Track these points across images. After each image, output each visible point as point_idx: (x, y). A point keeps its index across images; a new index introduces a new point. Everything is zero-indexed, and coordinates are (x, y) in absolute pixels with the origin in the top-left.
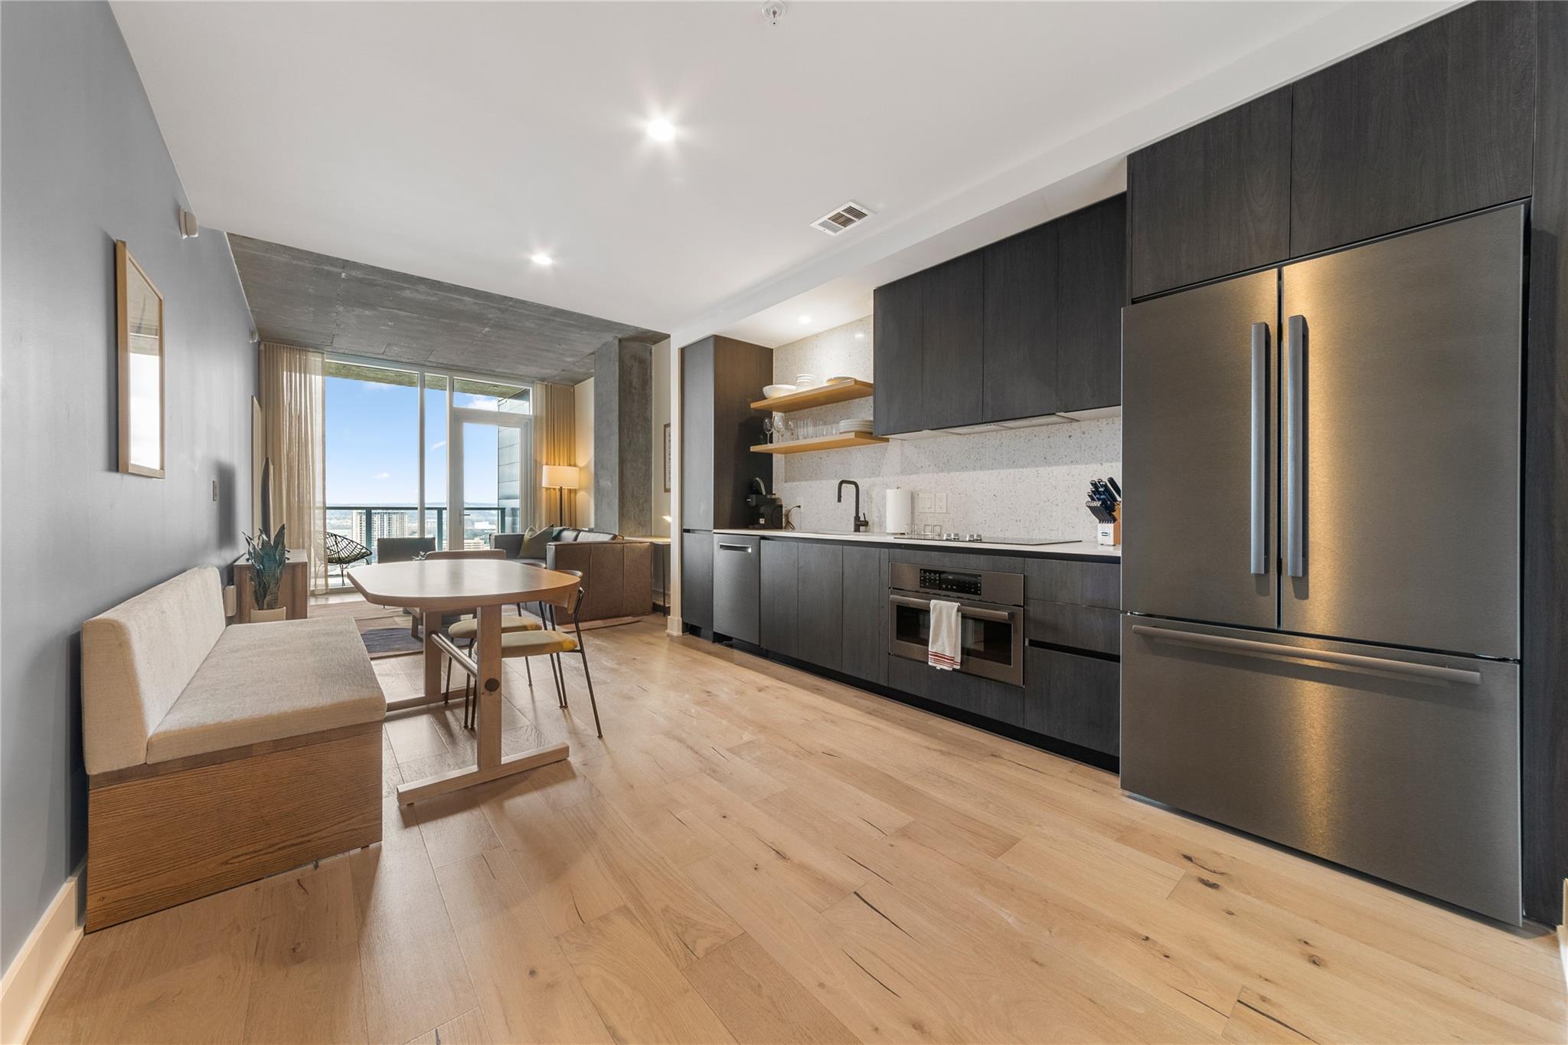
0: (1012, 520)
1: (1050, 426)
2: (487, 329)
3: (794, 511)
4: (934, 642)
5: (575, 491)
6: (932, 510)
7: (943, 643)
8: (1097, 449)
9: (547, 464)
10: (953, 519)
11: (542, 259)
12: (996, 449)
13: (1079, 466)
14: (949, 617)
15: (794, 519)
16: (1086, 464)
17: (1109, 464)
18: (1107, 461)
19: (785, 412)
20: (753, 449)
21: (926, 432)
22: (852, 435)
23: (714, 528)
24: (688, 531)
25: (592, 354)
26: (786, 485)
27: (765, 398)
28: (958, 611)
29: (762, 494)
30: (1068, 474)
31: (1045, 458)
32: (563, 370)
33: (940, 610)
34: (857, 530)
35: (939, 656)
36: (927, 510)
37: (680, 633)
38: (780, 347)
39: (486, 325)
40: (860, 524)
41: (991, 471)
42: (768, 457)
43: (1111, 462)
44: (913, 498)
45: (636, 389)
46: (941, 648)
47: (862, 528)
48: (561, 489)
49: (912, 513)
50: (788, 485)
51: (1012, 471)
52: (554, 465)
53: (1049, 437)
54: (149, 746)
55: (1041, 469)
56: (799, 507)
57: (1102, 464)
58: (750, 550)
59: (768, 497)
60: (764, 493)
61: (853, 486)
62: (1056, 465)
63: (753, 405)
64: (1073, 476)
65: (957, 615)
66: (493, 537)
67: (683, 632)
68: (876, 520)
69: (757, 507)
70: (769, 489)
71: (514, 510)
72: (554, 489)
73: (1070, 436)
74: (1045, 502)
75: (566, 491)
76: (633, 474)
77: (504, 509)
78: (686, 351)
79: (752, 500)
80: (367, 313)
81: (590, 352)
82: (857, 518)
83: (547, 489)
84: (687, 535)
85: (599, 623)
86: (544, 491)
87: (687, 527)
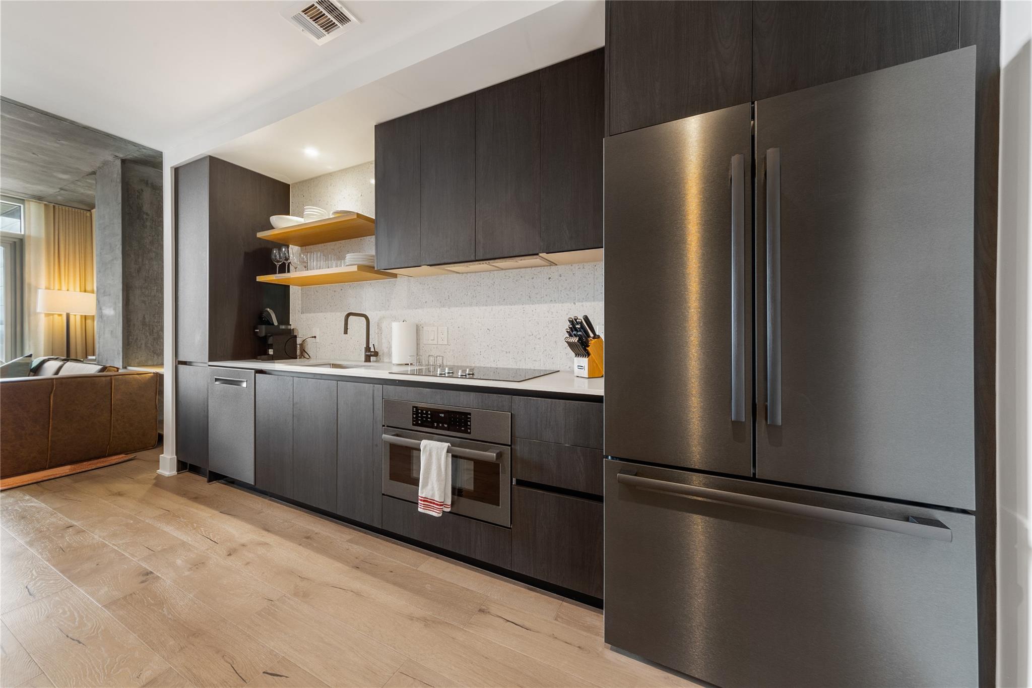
0: (503, 351)
1: (533, 269)
3: (310, 341)
4: (423, 487)
6: (435, 342)
7: (433, 487)
8: (571, 291)
9: (48, 288)
10: (453, 350)
12: (490, 287)
13: (556, 305)
14: (439, 460)
15: (310, 348)
16: (563, 303)
17: (580, 304)
18: (579, 301)
19: (301, 246)
20: (260, 279)
21: (425, 268)
22: (355, 268)
23: (209, 361)
24: (185, 363)
25: (93, 172)
26: (302, 316)
27: (273, 228)
28: (448, 452)
29: (273, 324)
30: (548, 312)
31: (530, 297)
32: (61, 189)
33: (430, 450)
34: (368, 359)
35: (428, 501)
36: (431, 342)
37: (175, 472)
38: (296, 183)
40: (371, 355)
41: (485, 307)
42: (284, 290)
43: (582, 302)
44: (418, 329)
45: (147, 214)
46: (431, 493)
47: (372, 358)
48: (68, 315)
49: (418, 344)
50: (304, 316)
51: (502, 307)
52: (59, 289)
53: (533, 278)
55: (527, 306)
56: (315, 337)
57: (575, 303)
58: (244, 385)
59: (283, 327)
60: (276, 323)
61: (364, 318)
62: (538, 303)
63: (260, 235)
64: (552, 313)
65: (447, 456)
67: (178, 470)
68: (386, 350)
69: (265, 338)
70: (284, 316)
72: (60, 315)
73: (550, 278)
74: (530, 335)
75: (78, 318)
76: (144, 302)
78: (180, 171)
79: (262, 330)
81: (90, 170)
82: (368, 349)
83: (47, 315)
84: (181, 367)
85: (66, 469)
86: (43, 316)
87: (181, 359)
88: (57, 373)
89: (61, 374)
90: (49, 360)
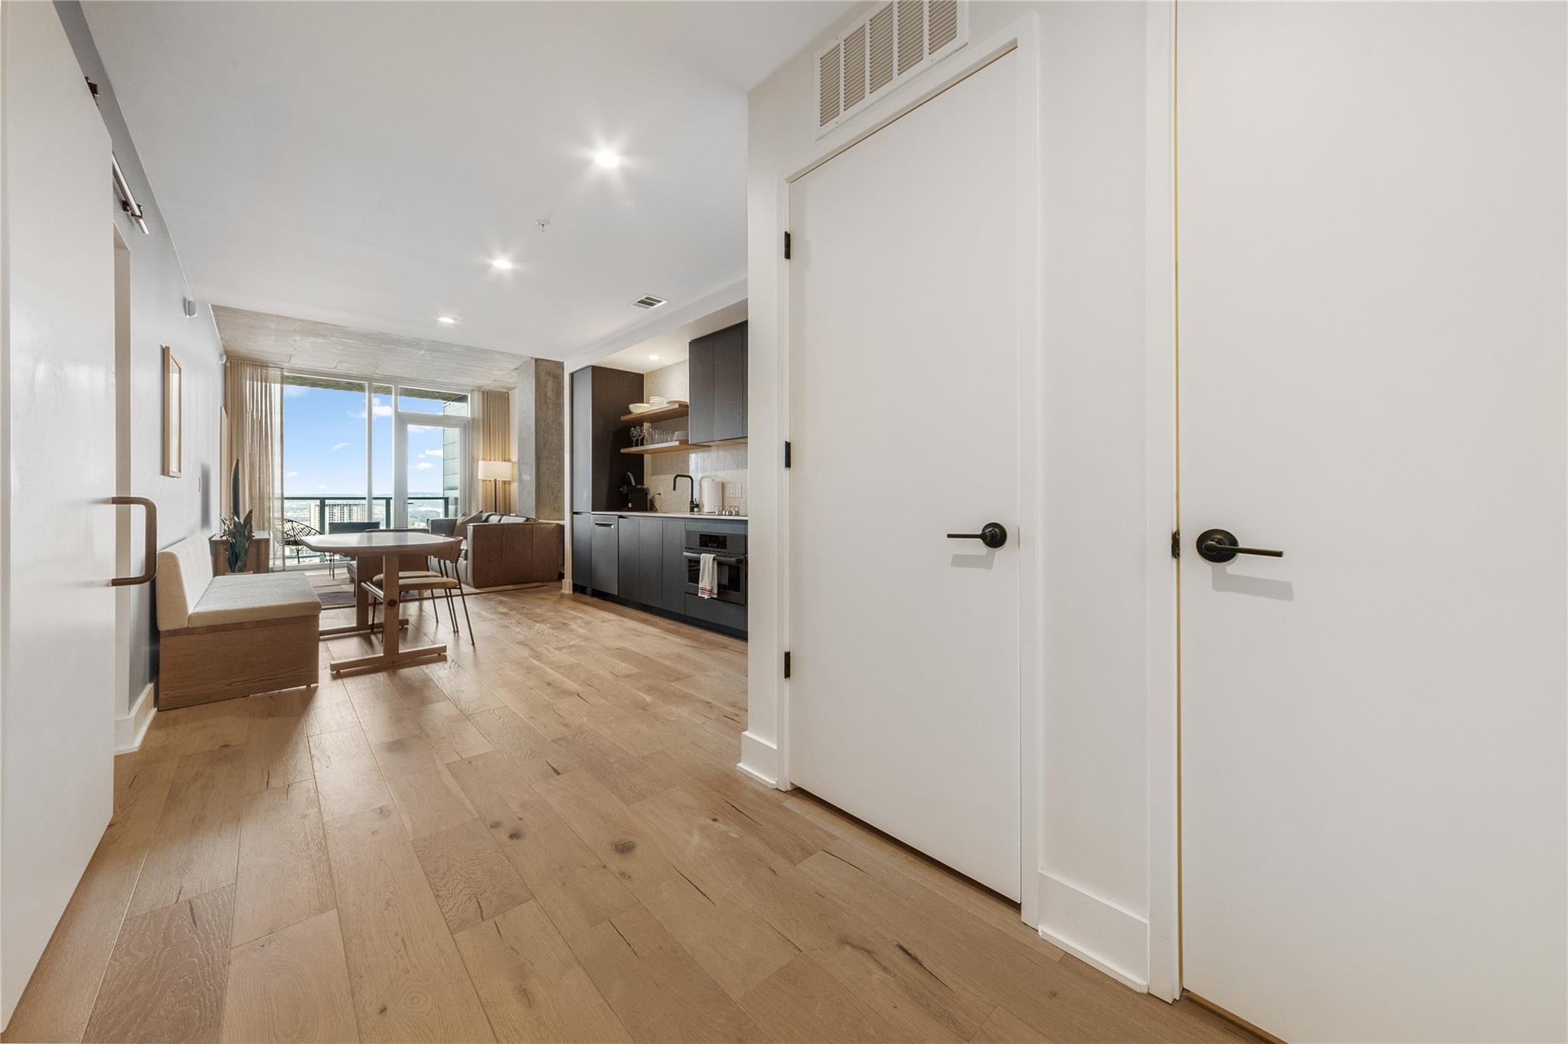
2: (422, 352)
3: (657, 497)
4: (702, 581)
5: (509, 483)
6: (734, 496)
7: (707, 582)
9: (483, 460)
11: (447, 320)
14: (709, 564)
15: (657, 504)
19: (651, 422)
20: (623, 451)
22: (677, 443)
23: (593, 511)
24: (577, 513)
25: (517, 369)
26: (652, 478)
27: (630, 413)
28: (714, 559)
29: (632, 485)
32: (495, 381)
33: (706, 560)
34: (692, 510)
35: (705, 590)
37: (571, 592)
38: (648, 374)
39: (420, 349)
40: (694, 505)
42: (640, 457)
44: (723, 486)
45: (550, 399)
46: (706, 585)
47: (696, 510)
48: (495, 480)
49: (723, 498)
52: (490, 460)
54: (190, 618)
56: (661, 494)
58: (613, 527)
59: (640, 487)
60: (634, 484)
61: (689, 479)
63: (623, 418)
65: (713, 563)
66: (430, 522)
67: (573, 591)
68: (703, 502)
69: (627, 495)
70: (640, 479)
71: (456, 499)
72: (490, 481)
75: (501, 483)
76: (548, 469)
77: (448, 498)
78: (575, 375)
79: (624, 489)
80: (319, 340)
81: (514, 367)
82: (692, 502)
83: (483, 481)
84: (575, 516)
85: (511, 587)
86: (480, 483)
87: (575, 511)
88: (499, 521)
89: (502, 522)
90: (492, 514)
